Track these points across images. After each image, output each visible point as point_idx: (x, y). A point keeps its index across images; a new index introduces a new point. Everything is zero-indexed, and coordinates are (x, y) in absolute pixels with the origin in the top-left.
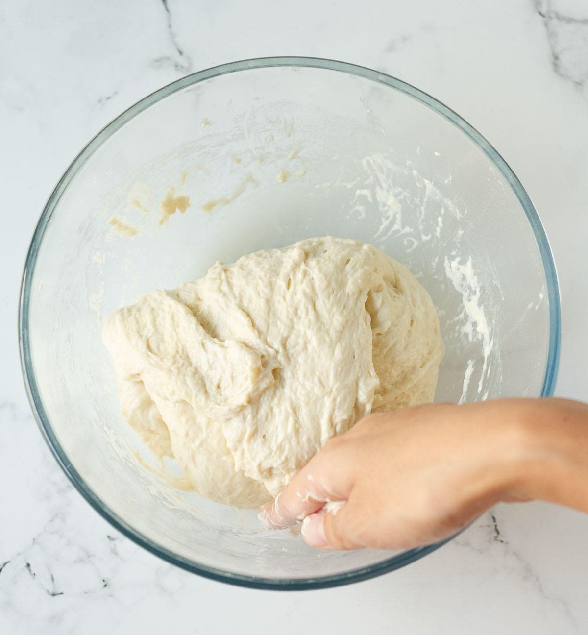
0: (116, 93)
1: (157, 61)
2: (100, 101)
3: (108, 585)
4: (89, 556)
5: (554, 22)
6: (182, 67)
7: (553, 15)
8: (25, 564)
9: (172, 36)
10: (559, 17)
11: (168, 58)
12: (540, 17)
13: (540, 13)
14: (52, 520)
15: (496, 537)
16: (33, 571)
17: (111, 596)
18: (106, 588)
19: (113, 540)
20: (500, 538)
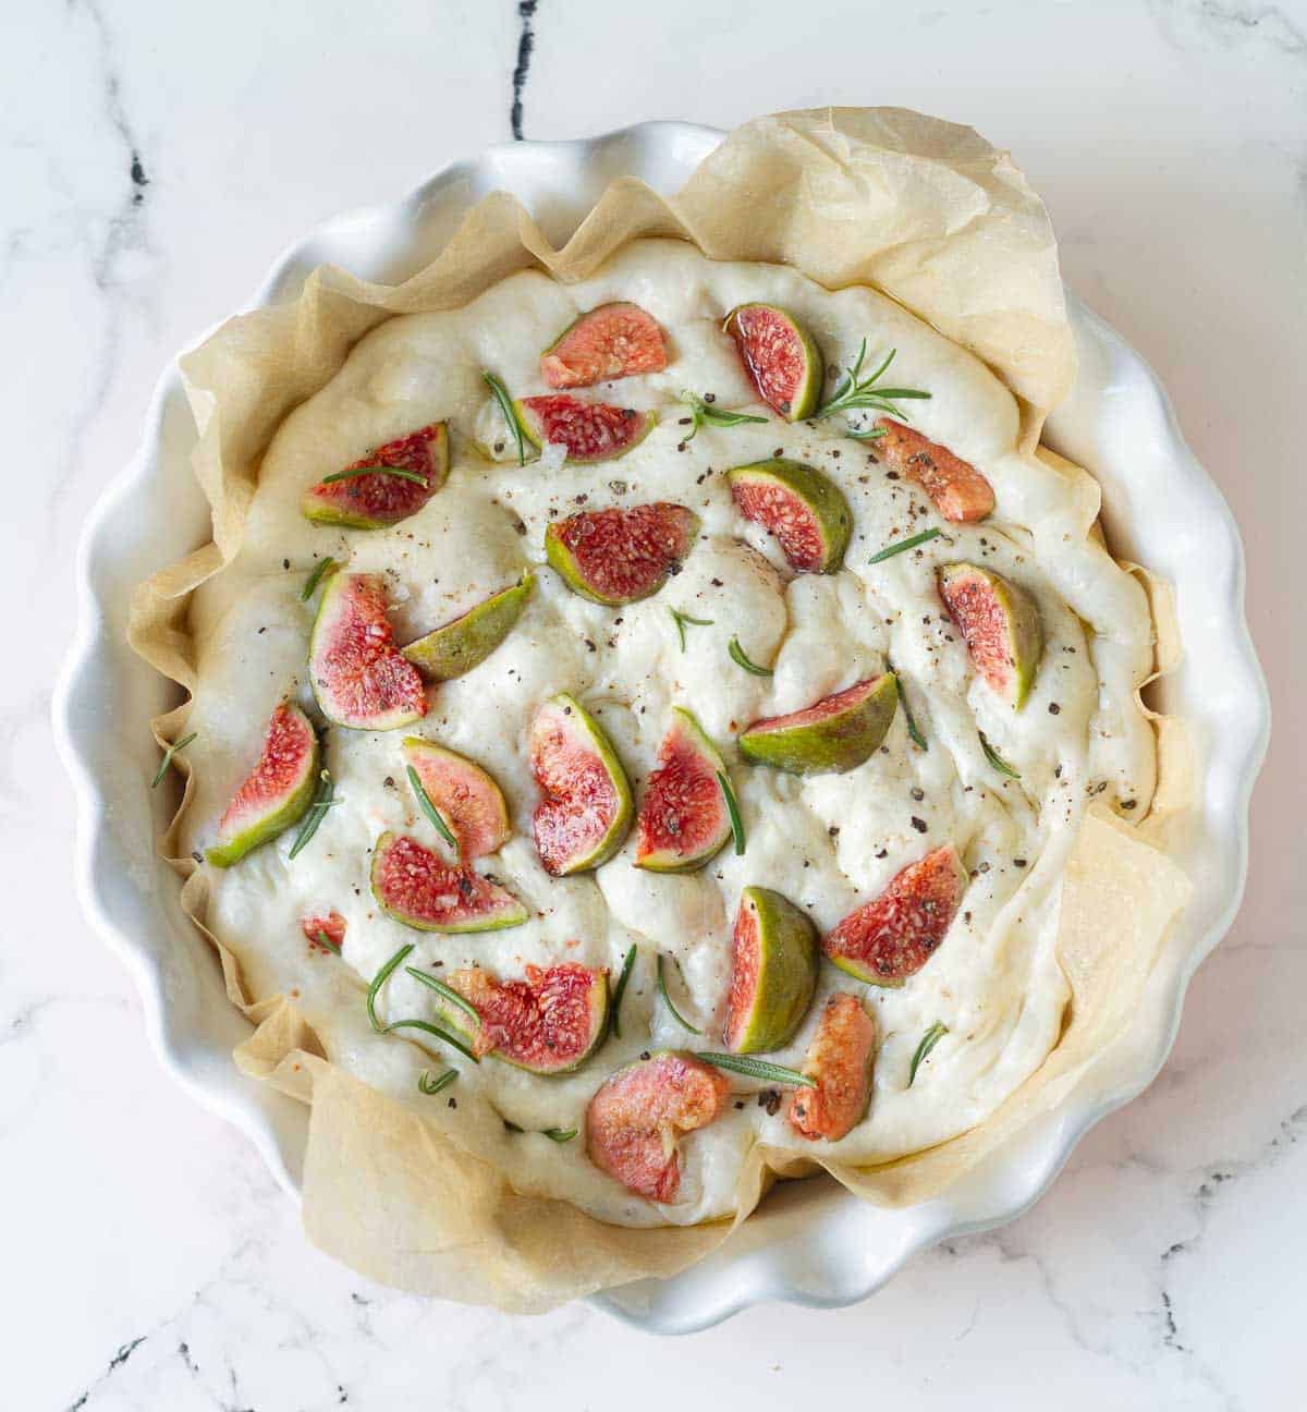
3: (348, 1399)
4: (312, 1335)
8: (177, 1347)
14: (237, 1256)
15: (1170, 1337)
16: (193, 1361)
18: (345, 1404)
19: (366, 1303)
20: (1176, 1340)
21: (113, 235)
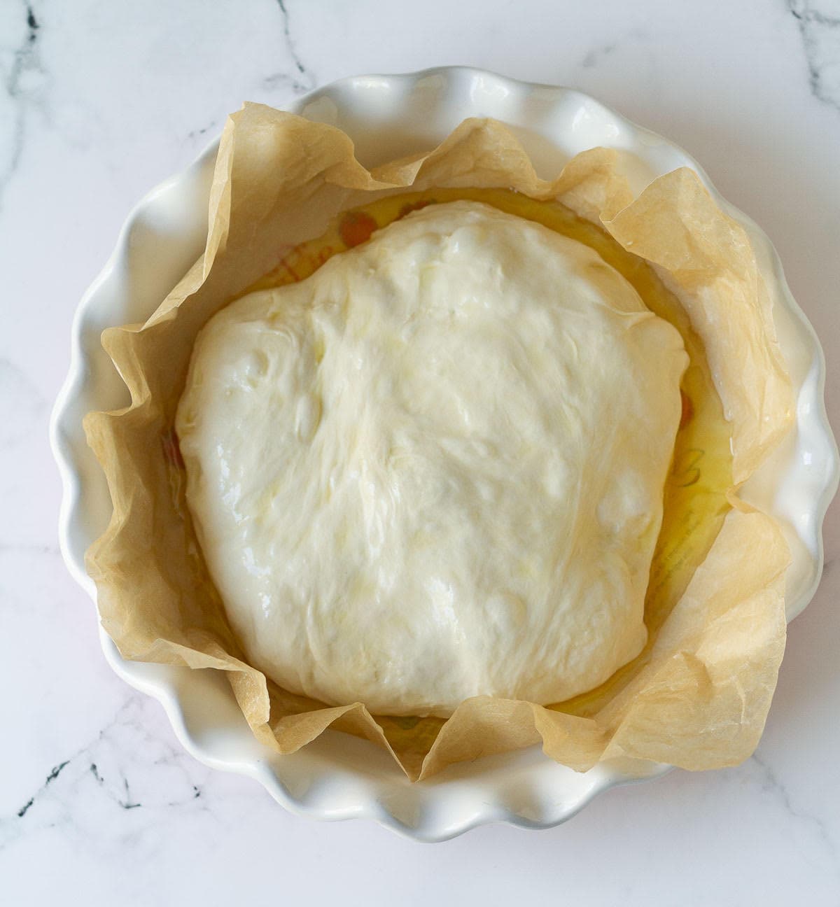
0: (213, 124)
1: (269, 80)
2: (192, 135)
3: (201, 794)
4: (175, 755)
5: (813, 25)
6: (304, 88)
7: (811, 16)
8: (89, 766)
9: (290, 45)
10: (820, 19)
11: (284, 76)
12: (794, 18)
13: (794, 13)
14: (126, 706)
16: (100, 775)
17: (205, 809)
18: (198, 798)
21: (19, 60)
